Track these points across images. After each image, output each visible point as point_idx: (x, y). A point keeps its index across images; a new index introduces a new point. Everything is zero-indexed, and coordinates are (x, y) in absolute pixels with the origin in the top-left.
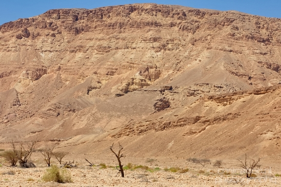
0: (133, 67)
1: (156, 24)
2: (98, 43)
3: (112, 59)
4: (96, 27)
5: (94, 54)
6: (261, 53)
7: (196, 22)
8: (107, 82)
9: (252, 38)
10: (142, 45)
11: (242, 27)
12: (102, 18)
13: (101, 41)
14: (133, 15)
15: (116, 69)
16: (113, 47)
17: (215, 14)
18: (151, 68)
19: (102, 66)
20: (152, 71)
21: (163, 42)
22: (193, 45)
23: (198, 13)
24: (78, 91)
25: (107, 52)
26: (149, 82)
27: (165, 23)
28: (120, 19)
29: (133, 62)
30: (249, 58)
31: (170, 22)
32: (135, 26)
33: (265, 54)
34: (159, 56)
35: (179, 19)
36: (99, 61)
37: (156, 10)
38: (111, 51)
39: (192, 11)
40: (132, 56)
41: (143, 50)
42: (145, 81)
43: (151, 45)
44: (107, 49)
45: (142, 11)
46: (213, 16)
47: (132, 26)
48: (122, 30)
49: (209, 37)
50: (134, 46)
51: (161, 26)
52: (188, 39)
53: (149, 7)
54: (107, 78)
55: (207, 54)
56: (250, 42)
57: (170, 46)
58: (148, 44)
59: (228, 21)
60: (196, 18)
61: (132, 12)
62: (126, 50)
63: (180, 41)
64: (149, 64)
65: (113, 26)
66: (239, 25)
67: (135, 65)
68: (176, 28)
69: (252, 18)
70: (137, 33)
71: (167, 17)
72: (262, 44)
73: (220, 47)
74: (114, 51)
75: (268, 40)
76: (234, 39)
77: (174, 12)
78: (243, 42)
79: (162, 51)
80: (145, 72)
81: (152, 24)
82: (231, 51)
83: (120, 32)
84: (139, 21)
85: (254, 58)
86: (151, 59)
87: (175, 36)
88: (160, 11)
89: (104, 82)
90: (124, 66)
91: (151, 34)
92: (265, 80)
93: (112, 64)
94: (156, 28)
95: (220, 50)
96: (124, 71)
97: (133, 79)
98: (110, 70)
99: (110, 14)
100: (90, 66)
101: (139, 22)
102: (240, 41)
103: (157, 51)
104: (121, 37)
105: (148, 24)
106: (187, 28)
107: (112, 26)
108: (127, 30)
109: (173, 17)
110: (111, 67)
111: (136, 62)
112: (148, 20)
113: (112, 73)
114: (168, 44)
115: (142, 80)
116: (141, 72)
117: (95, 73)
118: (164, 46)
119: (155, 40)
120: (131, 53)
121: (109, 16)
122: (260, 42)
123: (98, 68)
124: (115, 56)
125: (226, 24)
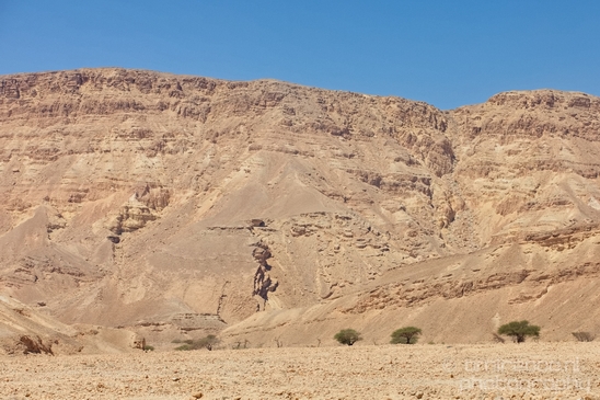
0: (118, 187)
1: (136, 107)
2: (26, 143)
3: (69, 172)
4: (10, 113)
5: (25, 163)
6: (345, 156)
7: (203, 100)
8: (73, 215)
9: (322, 128)
10: (120, 144)
11: (301, 108)
12: (18, 96)
13: (33, 140)
14: (84, 89)
15: (87, 191)
16: (62, 150)
17: (241, 85)
18: (153, 186)
19: (55, 186)
20: (155, 191)
21: (157, 138)
22: (215, 142)
23: (203, 84)
24: (31, 234)
25: (52, 159)
26: (154, 213)
27: (149, 103)
28: (63, 97)
29: (115, 177)
30: (329, 164)
31: (157, 101)
32: (96, 110)
33: (351, 156)
34: (158, 165)
35: (171, 95)
36: (45, 176)
37: (127, 79)
38: (60, 158)
39: (191, 81)
40: (110, 166)
41: (126, 154)
42: (148, 210)
43: (137, 144)
44: (51, 155)
45: (102, 81)
46: (237, 88)
47: (89, 109)
48: (70, 117)
49: (242, 128)
50: (104, 146)
51: (143, 109)
52: (198, 131)
53: (113, 74)
54: (72, 208)
55: (258, 159)
56: (321, 136)
57: (170, 145)
58: (131, 142)
59: (273, 99)
60: (201, 94)
61: (81, 84)
62: (91, 155)
63: (186, 135)
64: (149, 180)
65: (51, 111)
66: (294, 105)
67: (121, 183)
68: (170, 113)
69: (308, 93)
70: (102, 122)
71: (148, 92)
72: (341, 138)
73: (276, 146)
74: (67, 157)
75: (347, 131)
76: (293, 130)
77: (159, 83)
78: (308, 136)
79: (159, 154)
80: (144, 194)
81: (128, 106)
82: (296, 153)
83: (67, 122)
84: (101, 100)
85: (337, 163)
86: (148, 171)
87: (174, 128)
88: (133, 81)
89: (67, 215)
90: (101, 184)
91: (130, 124)
92: (372, 202)
93: (75, 181)
94: (137, 113)
95: (278, 150)
96: (103, 193)
97: (127, 208)
98: (75, 193)
99: (36, 88)
100: (29, 186)
101: (101, 102)
102: (304, 135)
103: (150, 156)
104: (72, 131)
105: (120, 106)
106: (190, 112)
107: (48, 111)
108: (79, 118)
109: (159, 92)
110: (74, 187)
111: (121, 177)
112: (118, 98)
113: (79, 199)
114: (166, 141)
115: (143, 210)
116: (137, 195)
117: (47, 199)
118: (160, 146)
119: (142, 135)
120: (104, 160)
121: (35, 94)
122: (336, 134)
123: (50, 190)
124: (74, 166)
125: (268, 103)
